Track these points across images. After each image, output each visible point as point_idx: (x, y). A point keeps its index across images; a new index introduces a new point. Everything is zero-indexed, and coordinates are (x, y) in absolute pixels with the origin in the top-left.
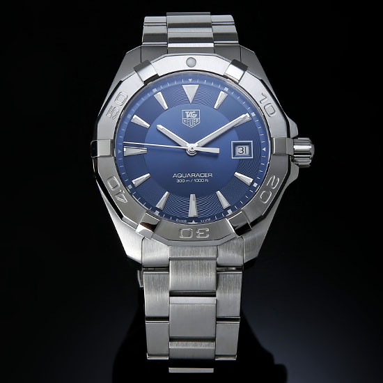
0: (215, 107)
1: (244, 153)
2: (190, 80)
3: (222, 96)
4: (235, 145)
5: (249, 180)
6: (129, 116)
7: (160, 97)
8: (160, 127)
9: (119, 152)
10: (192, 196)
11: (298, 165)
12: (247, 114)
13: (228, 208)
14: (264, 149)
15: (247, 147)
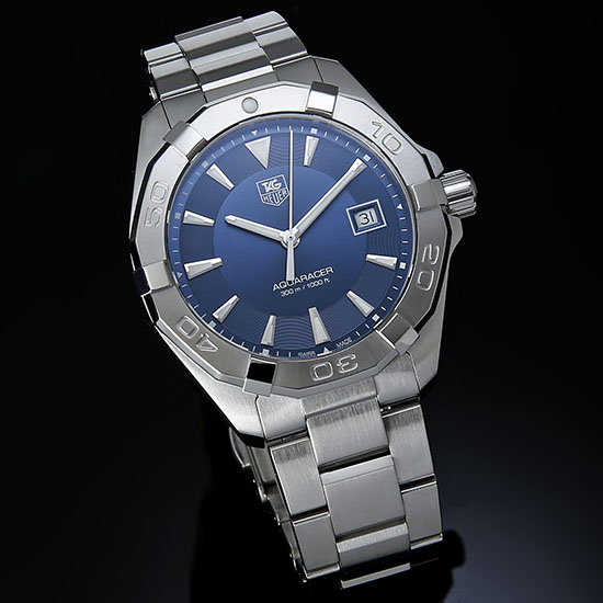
0: (306, 164)
1: (371, 222)
2: (254, 133)
3: (311, 144)
4: (353, 213)
5: (390, 261)
6: (178, 216)
7: (216, 172)
8: (231, 218)
9: (180, 275)
10: (313, 311)
11: (456, 215)
12: (358, 160)
13: (372, 314)
14: (400, 207)
15: (372, 211)
